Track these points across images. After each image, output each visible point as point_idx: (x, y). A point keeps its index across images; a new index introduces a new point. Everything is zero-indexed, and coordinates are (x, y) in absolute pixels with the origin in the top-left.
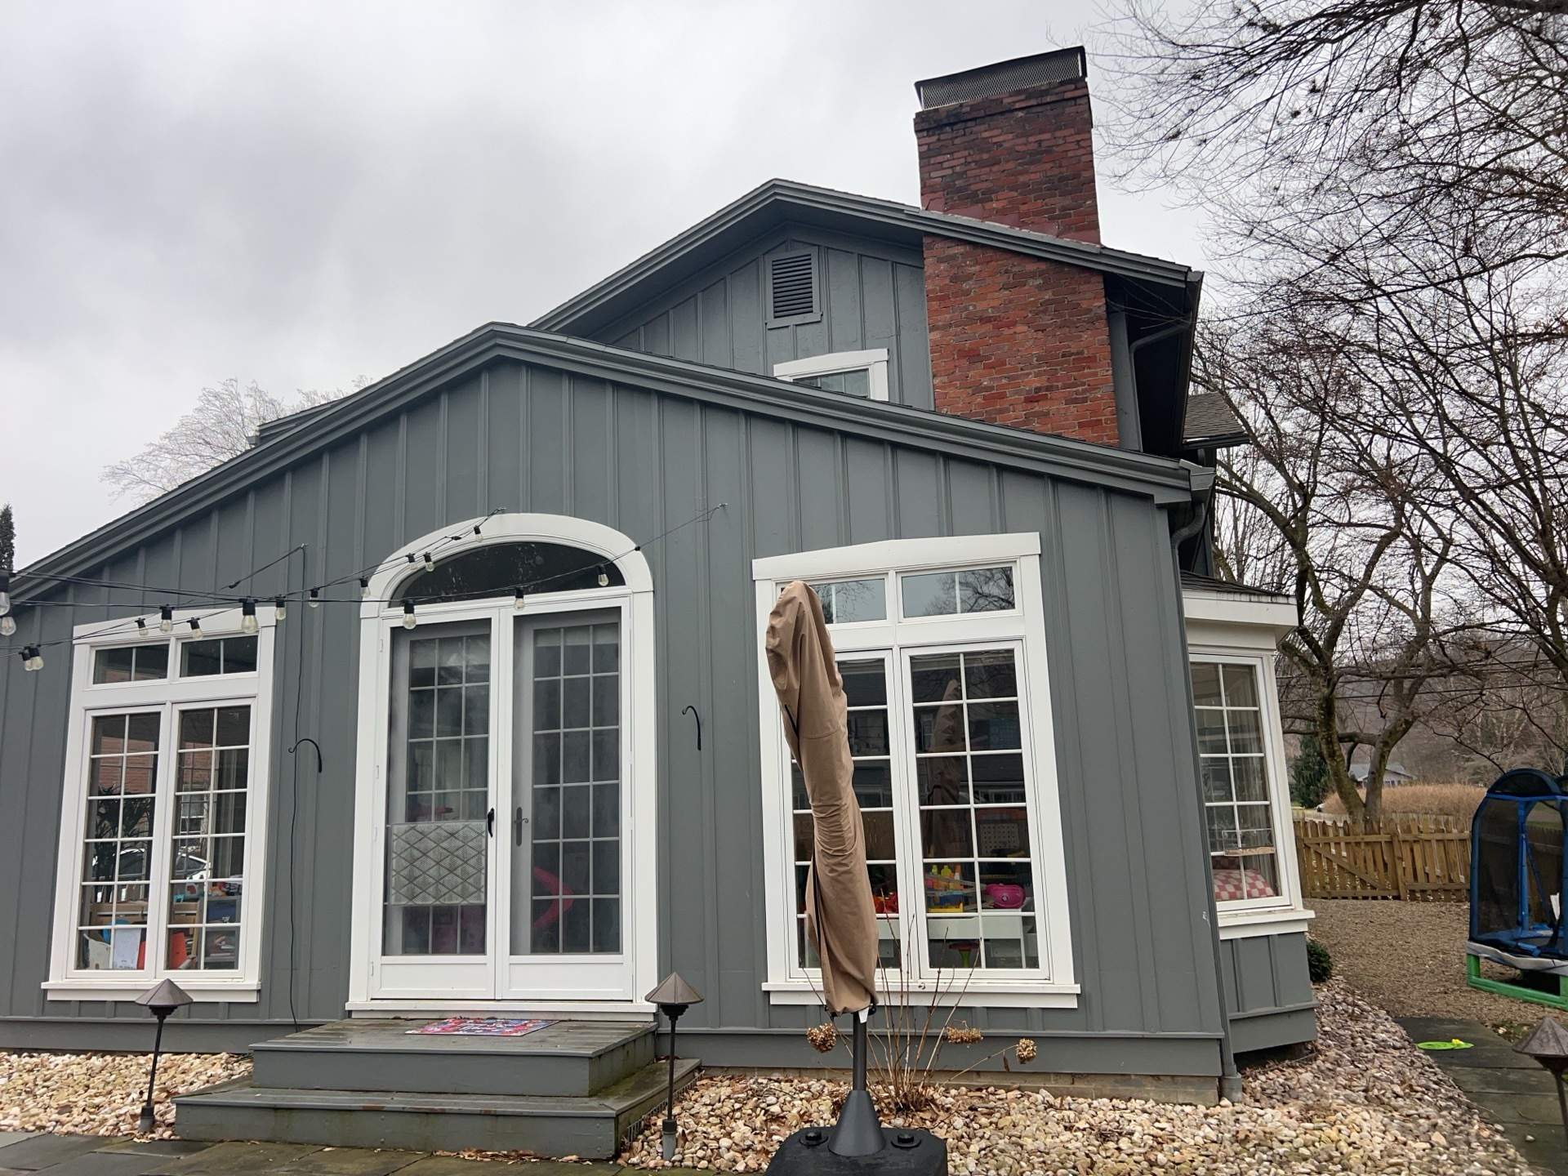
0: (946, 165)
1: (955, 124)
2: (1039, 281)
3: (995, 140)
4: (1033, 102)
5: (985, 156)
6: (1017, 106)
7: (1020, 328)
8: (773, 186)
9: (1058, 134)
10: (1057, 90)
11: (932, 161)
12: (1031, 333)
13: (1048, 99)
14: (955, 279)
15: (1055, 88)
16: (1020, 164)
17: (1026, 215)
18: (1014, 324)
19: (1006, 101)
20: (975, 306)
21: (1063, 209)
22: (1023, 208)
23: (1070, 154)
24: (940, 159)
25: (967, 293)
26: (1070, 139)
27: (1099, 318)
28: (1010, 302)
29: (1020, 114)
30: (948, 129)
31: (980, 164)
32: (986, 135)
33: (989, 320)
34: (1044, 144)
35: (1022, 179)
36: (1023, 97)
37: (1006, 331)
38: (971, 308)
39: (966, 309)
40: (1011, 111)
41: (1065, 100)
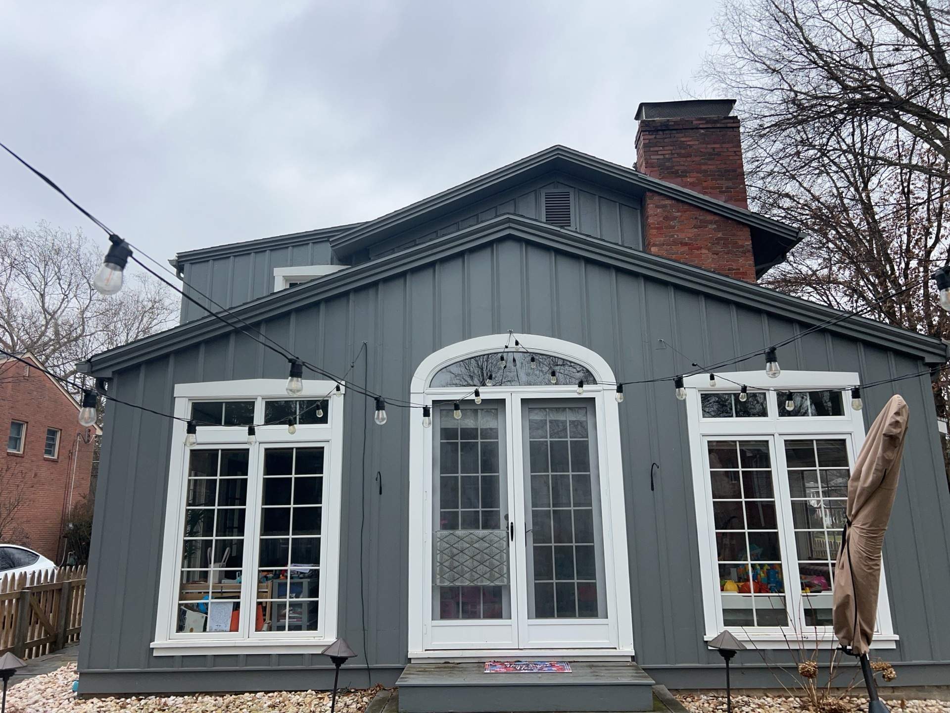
0: (659, 153)
1: (665, 130)
2: (715, 226)
3: (688, 143)
4: (710, 126)
5: (683, 151)
6: (701, 126)
7: (704, 251)
8: (558, 149)
9: (724, 145)
10: (723, 121)
11: (652, 149)
12: (710, 255)
13: (718, 125)
14: (666, 218)
15: (722, 120)
16: (702, 159)
17: (707, 188)
18: (699, 248)
19: (695, 122)
20: (678, 235)
21: (727, 188)
22: (704, 184)
23: (731, 158)
24: (657, 149)
25: (673, 227)
26: (730, 150)
27: (749, 251)
28: (699, 235)
29: (702, 131)
30: (661, 133)
31: (680, 155)
32: (683, 139)
33: (686, 244)
34: (716, 150)
35: (703, 167)
36: (704, 122)
37: (696, 252)
38: (676, 236)
39: (673, 236)
40: (697, 128)
41: (727, 127)
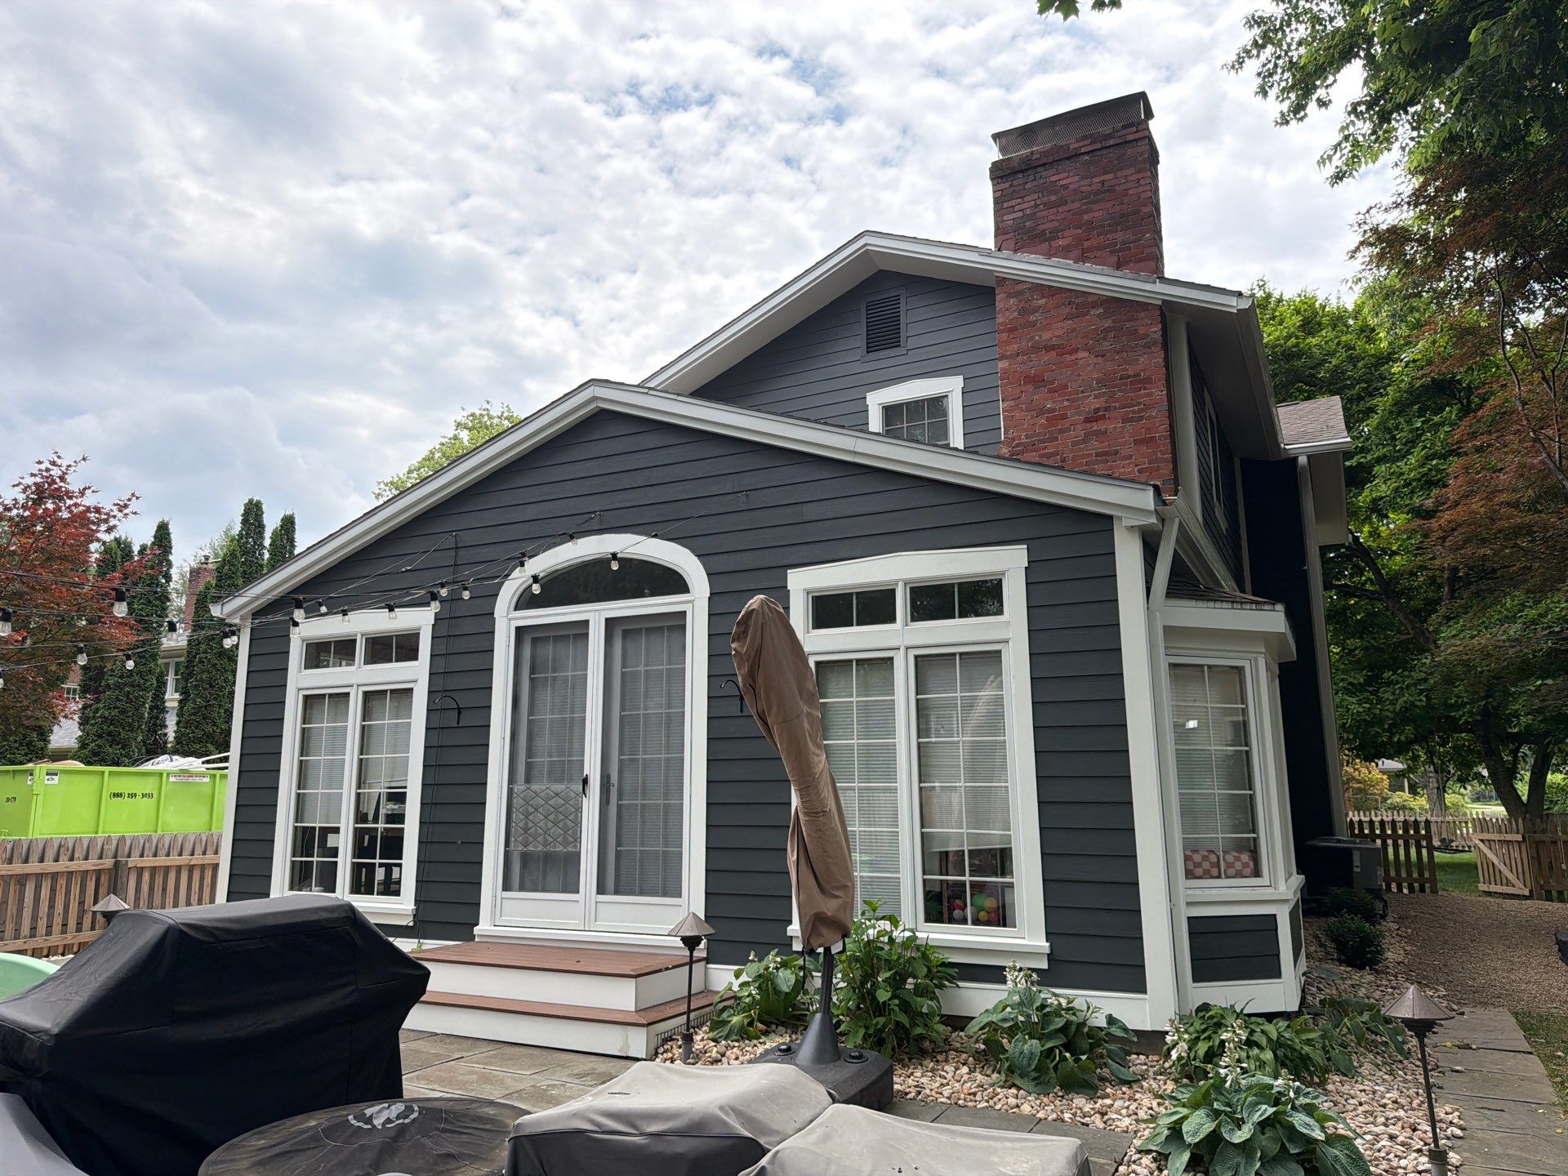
0: (1017, 208)
1: (1027, 170)
2: (1101, 310)
3: (1062, 183)
4: (1098, 146)
5: (1053, 198)
6: (1083, 150)
7: (1082, 354)
8: (865, 237)
9: (1119, 174)
10: (1119, 134)
11: (1005, 205)
12: (1092, 360)
13: (1112, 142)
14: (1024, 312)
15: (1117, 131)
16: (1085, 204)
17: (1090, 249)
18: (1076, 351)
19: (1071, 147)
20: (1041, 336)
21: (1123, 243)
22: (1087, 244)
23: (1131, 192)
24: (1013, 202)
25: (1034, 324)
26: (1130, 178)
27: (1155, 343)
28: (1074, 330)
29: (1086, 158)
30: (1020, 175)
31: (1048, 206)
32: (1053, 179)
33: (1053, 348)
34: (1106, 185)
35: (1086, 217)
36: (1089, 141)
37: (1069, 358)
38: (1037, 338)
39: (1032, 338)
40: (1077, 155)
41: (1126, 142)
